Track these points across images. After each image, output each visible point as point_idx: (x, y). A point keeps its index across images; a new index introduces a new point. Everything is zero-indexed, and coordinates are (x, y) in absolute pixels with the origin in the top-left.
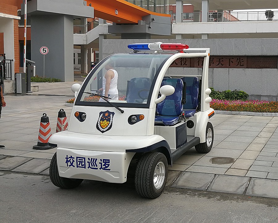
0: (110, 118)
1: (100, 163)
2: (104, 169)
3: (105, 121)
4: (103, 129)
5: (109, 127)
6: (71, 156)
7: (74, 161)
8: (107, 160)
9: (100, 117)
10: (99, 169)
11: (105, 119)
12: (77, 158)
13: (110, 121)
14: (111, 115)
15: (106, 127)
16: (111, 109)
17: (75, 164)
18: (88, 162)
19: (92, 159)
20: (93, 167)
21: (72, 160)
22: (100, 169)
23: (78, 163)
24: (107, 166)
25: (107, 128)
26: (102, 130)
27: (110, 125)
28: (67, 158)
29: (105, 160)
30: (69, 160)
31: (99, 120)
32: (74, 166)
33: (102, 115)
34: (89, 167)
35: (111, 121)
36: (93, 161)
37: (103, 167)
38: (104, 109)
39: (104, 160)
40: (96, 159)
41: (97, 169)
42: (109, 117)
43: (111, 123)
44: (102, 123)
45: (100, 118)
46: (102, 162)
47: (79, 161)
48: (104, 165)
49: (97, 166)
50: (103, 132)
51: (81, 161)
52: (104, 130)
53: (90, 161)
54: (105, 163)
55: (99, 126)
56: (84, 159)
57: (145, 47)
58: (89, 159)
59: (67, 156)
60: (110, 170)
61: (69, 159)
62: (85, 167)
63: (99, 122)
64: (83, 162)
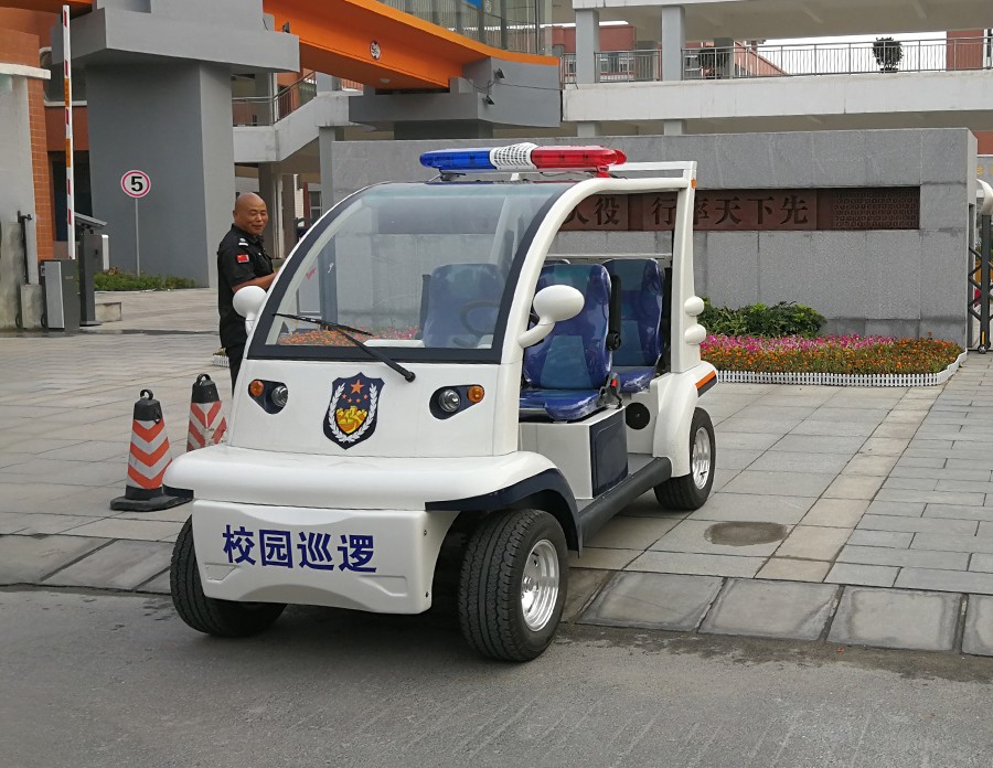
0: (369, 398)
1: (339, 549)
2: (355, 568)
3: (353, 408)
4: (348, 435)
6: (242, 528)
7: (252, 544)
8: (364, 538)
9: (333, 394)
10: (336, 568)
11: (354, 403)
12: (262, 533)
13: (368, 410)
14: (373, 390)
15: (357, 430)
16: (371, 370)
17: (255, 553)
18: (299, 546)
19: (312, 535)
20: (317, 562)
21: (247, 540)
22: (342, 567)
23: (268, 550)
24: (364, 556)
25: (361, 432)
26: (343, 438)
27: (369, 422)
28: (228, 535)
29: (358, 538)
30: (236, 542)
31: (333, 407)
32: (253, 562)
33: (341, 389)
34: (304, 562)
35: (372, 408)
36: (316, 545)
37: (352, 561)
38: (348, 369)
39: (352, 537)
40: (327, 537)
41: (331, 567)
42: (366, 397)
43: (371, 415)
44: (343, 417)
45: (335, 400)
46: (347, 545)
47: (268, 545)
48: (353, 556)
49: (329, 559)
50: (346, 445)
51: (276, 545)
52: (350, 439)
53: (306, 543)
54: (358, 547)
55: (333, 426)
56: (284, 538)
57: (481, 162)
58: (302, 535)
59: (228, 527)
60: (373, 570)
61: (236, 537)
62: (290, 565)
63: (331, 414)
64: (283, 546)
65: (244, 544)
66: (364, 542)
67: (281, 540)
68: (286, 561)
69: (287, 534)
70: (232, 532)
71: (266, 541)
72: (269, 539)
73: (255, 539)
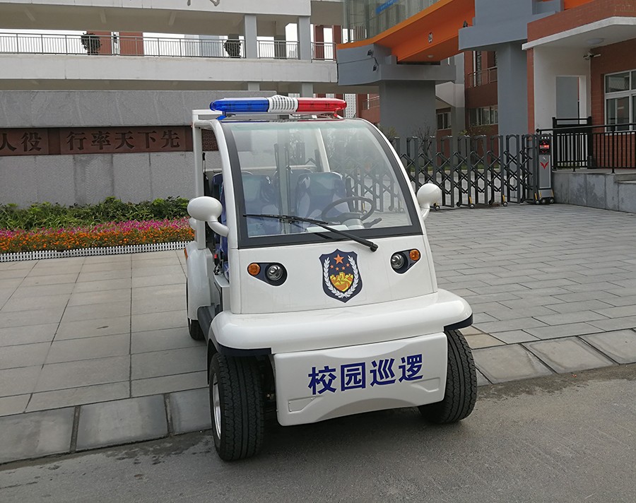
1: (400, 367)
2: (410, 378)
3: (342, 274)
4: (344, 292)
5: (355, 285)
6: (327, 368)
7: (334, 377)
8: (416, 357)
9: (323, 267)
10: (397, 381)
12: (343, 367)
13: (353, 273)
14: (351, 260)
15: (350, 288)
17: (336, 384)
18: (371, 371)
19: (381, 362)
20: (384, 380)
21: (330, 375)
22: (401, 380)
23: (347, 379)
24: (416, 369)
25: (353, 289)
26: (342, 295)
27: (356, 281)
28: (313, 375)
29: (412, 357)
30: (319, 379)
31: (326, 275)
32: (333, 390)
33: (327, 262)
34: (375, 381)
35: (356, 272)
36: (383, 369)
37: (407, 374)
38: (329, 248)
39: (409, 358)
40: (392, 360)
41: (393, 381)
43: (357, 277)
44: (336, 281)
45: (326, 270)
46: (406, 364)
47: (347, 375)
48: (408, 371)
49: (393, 375)
50: (345, 300)
51: (354, 374)
52: (346, 295)
53: (377, 368)
54: (413, 363)
55: (331, 288)
56: (360, 367)
58: (374, 364)
59: (314, 369)
60: (421, 377)
61: (321, 375)
62: (363, 386)
63: (327, 280)
64: (359, 374)
65: (327, 379)
66: (416, 359)
67: (358, 369)
68: (361, 384)
69: (363, 365)
70: (317, 372)
71: (346, 373)
72: (348, 371)
73: (337, 374)
